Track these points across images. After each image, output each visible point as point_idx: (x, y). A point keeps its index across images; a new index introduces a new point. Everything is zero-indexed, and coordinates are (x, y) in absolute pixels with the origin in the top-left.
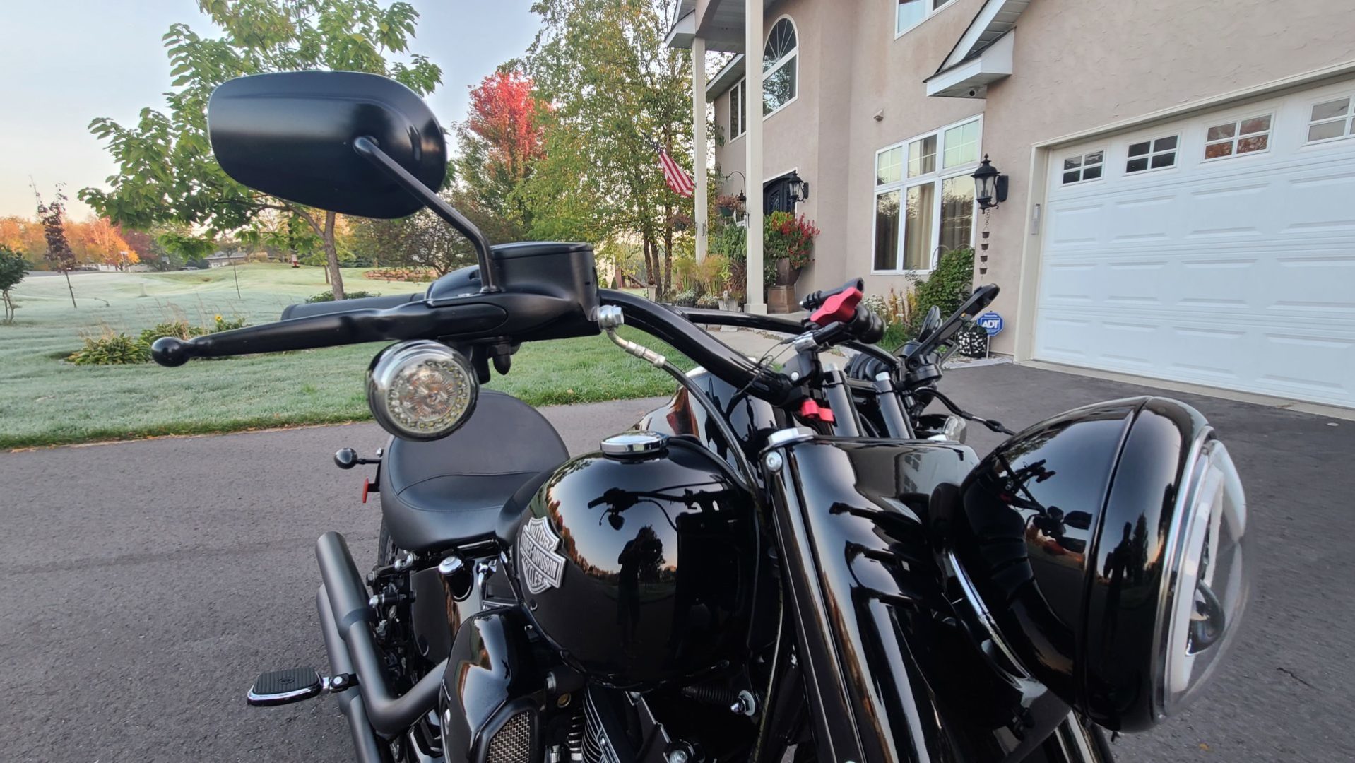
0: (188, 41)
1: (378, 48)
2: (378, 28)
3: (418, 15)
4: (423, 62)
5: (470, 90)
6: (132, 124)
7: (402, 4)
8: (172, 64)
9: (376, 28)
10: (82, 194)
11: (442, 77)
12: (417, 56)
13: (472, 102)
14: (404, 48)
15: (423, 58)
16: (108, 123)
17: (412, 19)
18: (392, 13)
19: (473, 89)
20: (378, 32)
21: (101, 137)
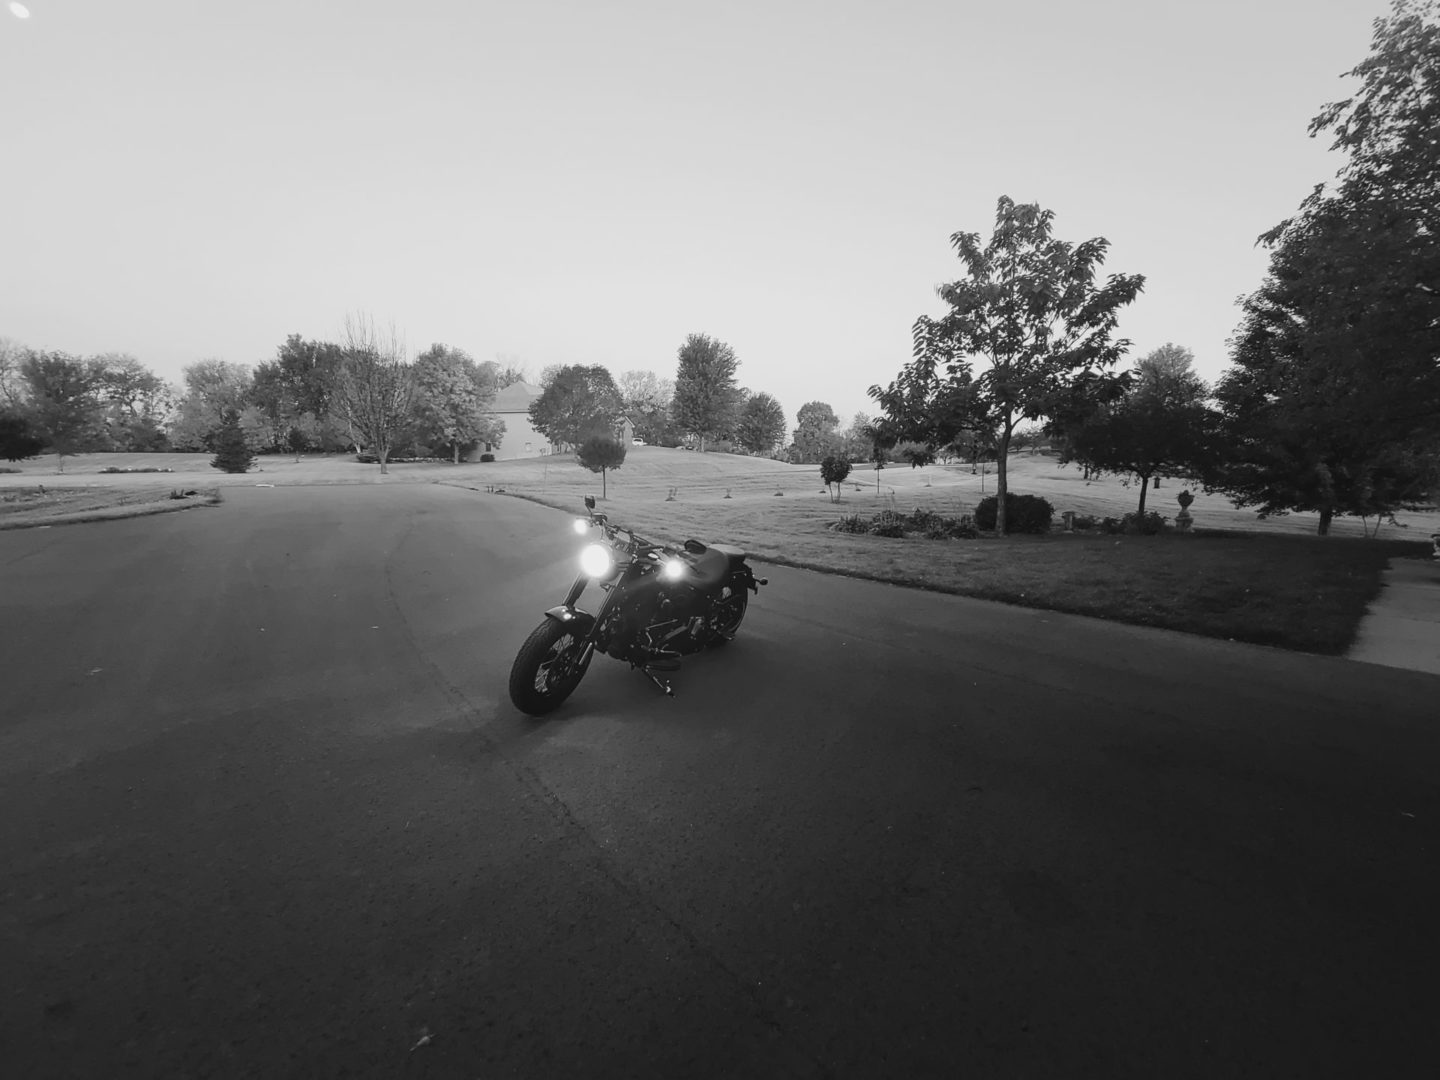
0: (925, 325)
3: (1109, 244)
4: (1119, 279)
8: (915, 343)
12: (1112, 276)
16: (877, 387)
17: (1102, 250)
18: (1081, 251)
21: (872, 396)
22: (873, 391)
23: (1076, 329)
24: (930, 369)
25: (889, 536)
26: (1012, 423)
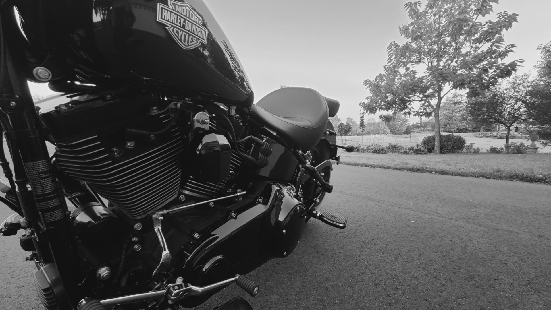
0: (394, 47)
1: (474, 18)
6: (372, 79)
8: (388, 57)
10: (360, 104)
16: (368, 81)
21: (366, 85)
22: (366, 82)
23: (478, 44)
24: (396, 69)
25: (378, 153)
26: (442, 96)
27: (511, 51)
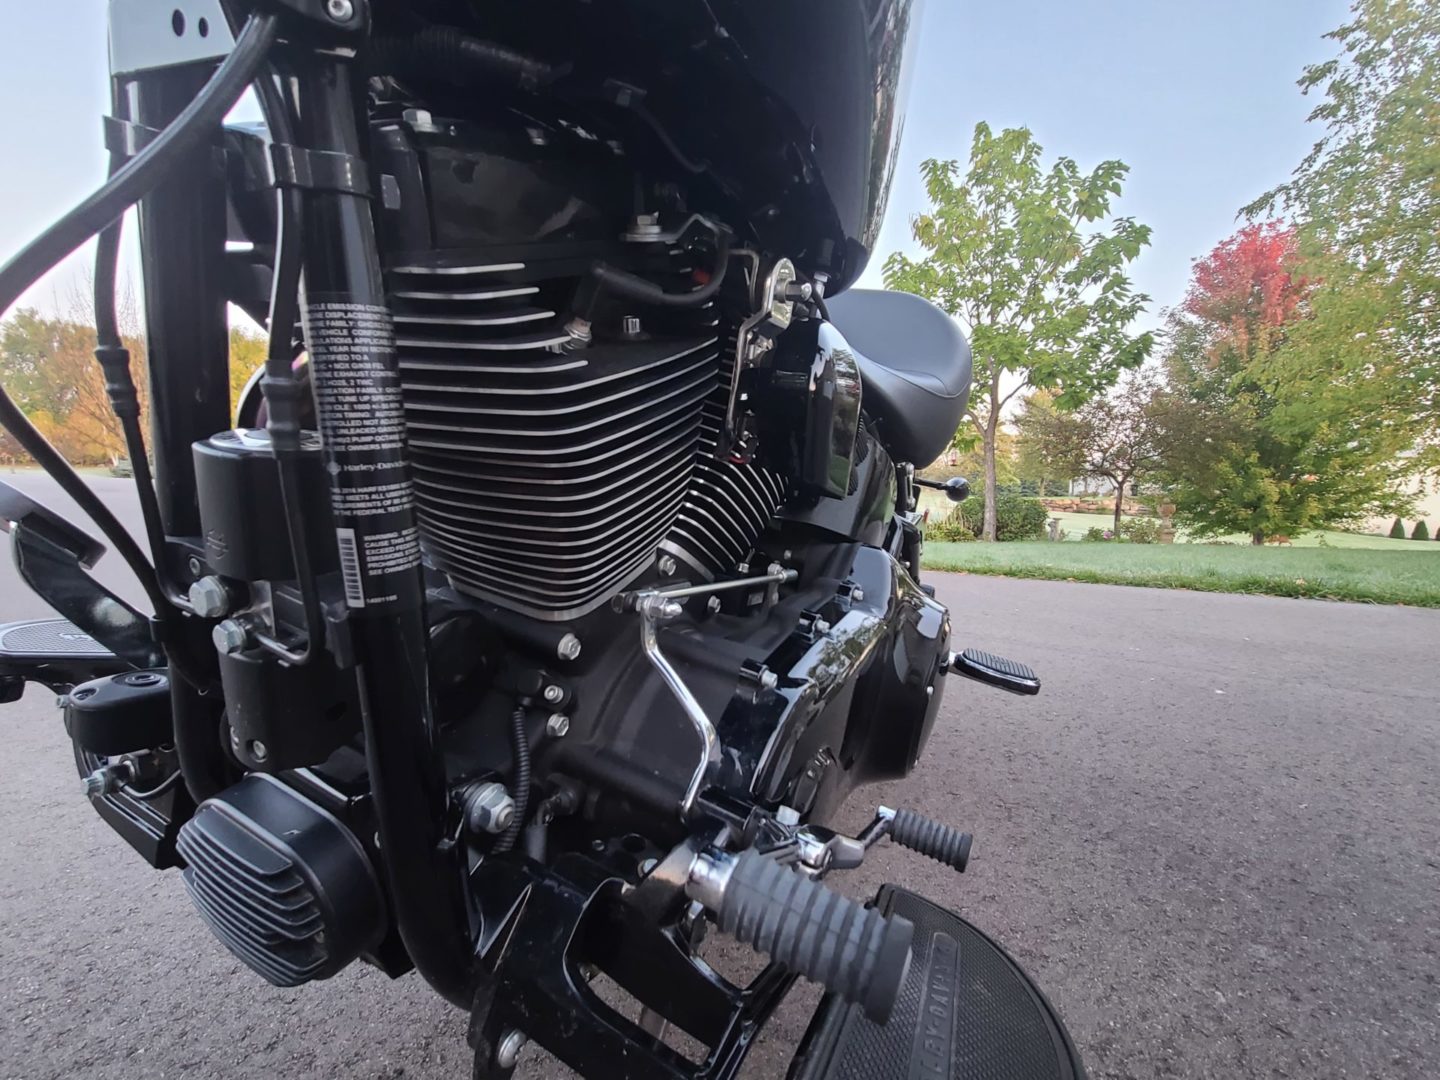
0: (900, 266)
1: (1073, 221)
2: (1077, 199)
3: (1127, 169)
4: (1127, 224)
5: (1194, 263)
7: (1108, 162)
9: (1074, 198)
11: (1151, 237)
12: (1121, 219)
13: (1194, 277)
14: (1105, 212)
15: (1127, 221)
17: (1119, 176)
18: (1096, 176)
19: (1198, 261)
20: (1075, 205)
26: (1000, 402)
27: (1141, 308)
